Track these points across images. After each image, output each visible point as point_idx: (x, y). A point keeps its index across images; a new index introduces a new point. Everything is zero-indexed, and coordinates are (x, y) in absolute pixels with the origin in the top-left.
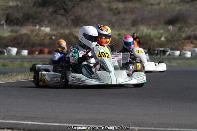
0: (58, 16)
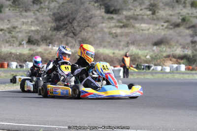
0: (68, 38)
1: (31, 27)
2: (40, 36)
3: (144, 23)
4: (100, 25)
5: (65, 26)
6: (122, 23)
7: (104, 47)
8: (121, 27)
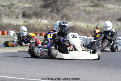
0: (53, 13)
1: (25, 5)
2: (32, 12)
3: (111, 4)
4: (77, 5)
5: (51, 5)
6: (94, 3)
7: (80, 21)
8: (93, 6)
